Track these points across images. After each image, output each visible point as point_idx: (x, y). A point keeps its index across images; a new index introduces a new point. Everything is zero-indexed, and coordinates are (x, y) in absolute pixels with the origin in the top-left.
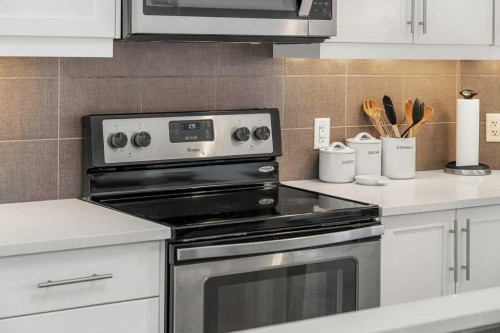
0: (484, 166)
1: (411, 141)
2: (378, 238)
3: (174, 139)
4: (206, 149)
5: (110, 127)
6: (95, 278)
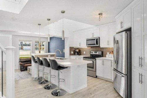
5: (91, 52)
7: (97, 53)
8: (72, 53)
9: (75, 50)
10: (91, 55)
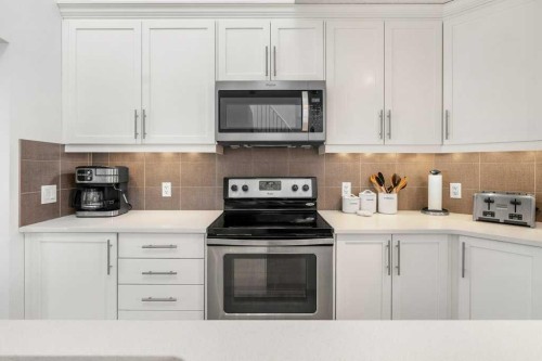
0: (445, 211)
1: (394, 196)
2: (332, 245)
3: (261, 188)
4: (276, 194)
5: (232, 183)
6: (171, 247)
7: (277, 187)
8: (49, 194)
9: (81, 170)
10: (228, 201)
